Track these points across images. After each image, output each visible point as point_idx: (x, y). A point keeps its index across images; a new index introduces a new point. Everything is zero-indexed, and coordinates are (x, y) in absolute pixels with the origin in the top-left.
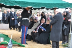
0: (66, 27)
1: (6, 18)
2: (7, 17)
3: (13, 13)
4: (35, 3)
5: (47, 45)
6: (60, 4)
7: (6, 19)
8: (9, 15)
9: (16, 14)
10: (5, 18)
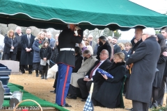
0: (158, 70)
1: (13, 48)
2: (16, 45)
3: (29, 37)
4: (95, 14)
5: (116, 109)
6: (150, 17)
7: (12, 51)
8: (19, 40)
9: (35, 39)
10: (10, 48)
